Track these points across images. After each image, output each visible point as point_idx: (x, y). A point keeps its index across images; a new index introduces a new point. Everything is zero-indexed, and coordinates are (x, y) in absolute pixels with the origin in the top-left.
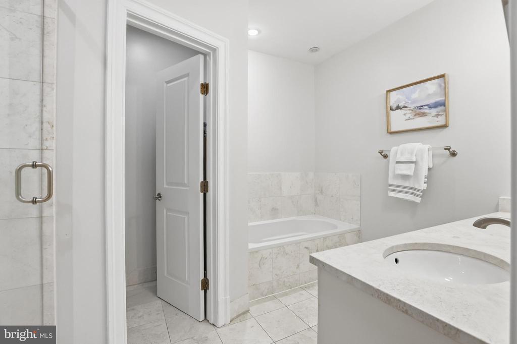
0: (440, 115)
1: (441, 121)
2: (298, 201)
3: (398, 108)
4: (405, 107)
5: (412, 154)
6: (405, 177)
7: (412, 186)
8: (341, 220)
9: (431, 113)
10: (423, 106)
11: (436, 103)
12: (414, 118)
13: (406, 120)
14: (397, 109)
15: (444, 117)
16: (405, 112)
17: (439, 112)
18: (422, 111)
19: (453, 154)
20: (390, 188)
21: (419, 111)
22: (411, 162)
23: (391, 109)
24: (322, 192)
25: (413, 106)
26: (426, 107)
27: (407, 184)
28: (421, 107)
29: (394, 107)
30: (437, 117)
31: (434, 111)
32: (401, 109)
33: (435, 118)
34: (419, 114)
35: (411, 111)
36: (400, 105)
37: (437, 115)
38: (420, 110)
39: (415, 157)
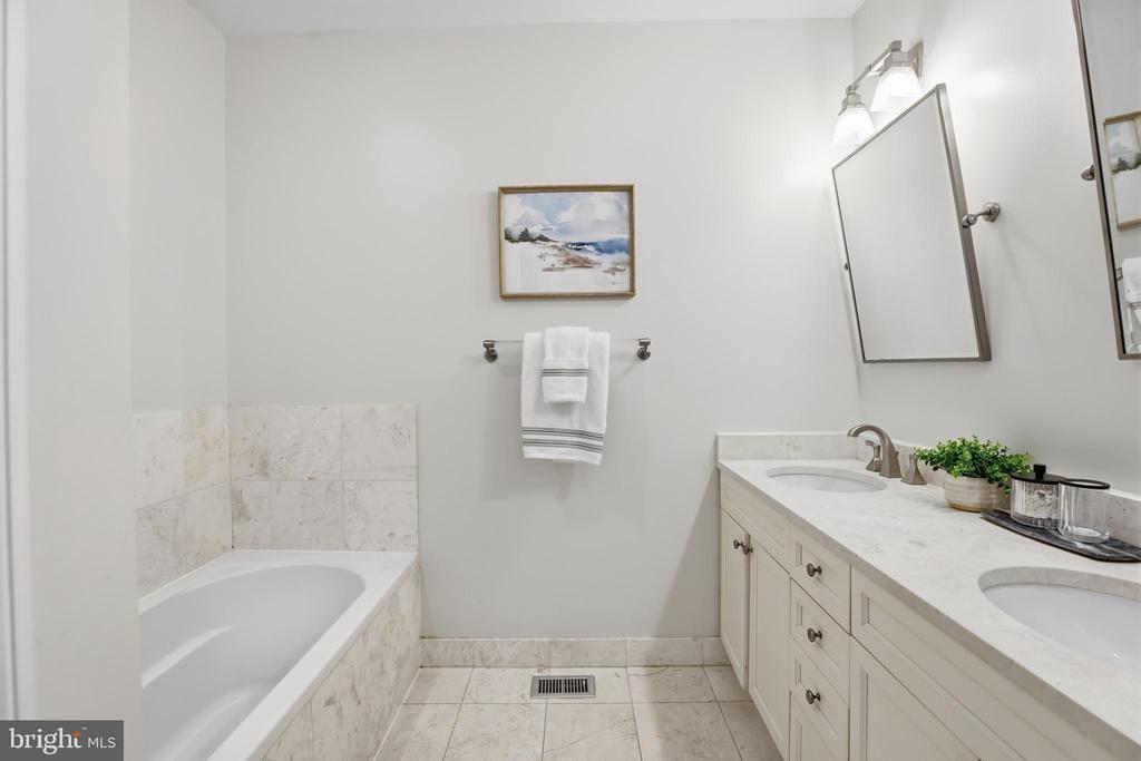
0: (618, 270)
1: (620, 283)
2: (177, 521)
3: (525, 237)
4: (542, 238)
5: (580, 352)
6: (564, 407)
7: (576, 427)
8: (347, 547)
9: (600, 264)
10: (583, 244)
11: (610, 242)
12: (563, 269)
13: (544, 270)
14: (524, 241)
15: (626, 276)
16: (544, 251)
17: (618, 264)
18: (582, 255)
19: (643, 355)
20: (525, 436)
21: (576, 254)
22: (579, 372)
23: (509, 238)
24: (263, 468)
25: (561, 240)
26: (591, 248)
27: (565, 424)
28: (580, 246)
29: (516, 233)
30: (614, 274)
31: (607, 260)
32: (533, 241)
33: (609, 276)
34: (574, 261)
35: (556, 252)
36: (530, 230)
37: (613, 271)
38: (578, 253)
39: (586, 359)
